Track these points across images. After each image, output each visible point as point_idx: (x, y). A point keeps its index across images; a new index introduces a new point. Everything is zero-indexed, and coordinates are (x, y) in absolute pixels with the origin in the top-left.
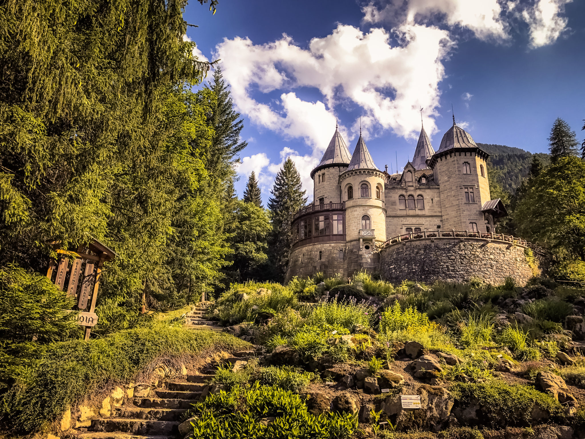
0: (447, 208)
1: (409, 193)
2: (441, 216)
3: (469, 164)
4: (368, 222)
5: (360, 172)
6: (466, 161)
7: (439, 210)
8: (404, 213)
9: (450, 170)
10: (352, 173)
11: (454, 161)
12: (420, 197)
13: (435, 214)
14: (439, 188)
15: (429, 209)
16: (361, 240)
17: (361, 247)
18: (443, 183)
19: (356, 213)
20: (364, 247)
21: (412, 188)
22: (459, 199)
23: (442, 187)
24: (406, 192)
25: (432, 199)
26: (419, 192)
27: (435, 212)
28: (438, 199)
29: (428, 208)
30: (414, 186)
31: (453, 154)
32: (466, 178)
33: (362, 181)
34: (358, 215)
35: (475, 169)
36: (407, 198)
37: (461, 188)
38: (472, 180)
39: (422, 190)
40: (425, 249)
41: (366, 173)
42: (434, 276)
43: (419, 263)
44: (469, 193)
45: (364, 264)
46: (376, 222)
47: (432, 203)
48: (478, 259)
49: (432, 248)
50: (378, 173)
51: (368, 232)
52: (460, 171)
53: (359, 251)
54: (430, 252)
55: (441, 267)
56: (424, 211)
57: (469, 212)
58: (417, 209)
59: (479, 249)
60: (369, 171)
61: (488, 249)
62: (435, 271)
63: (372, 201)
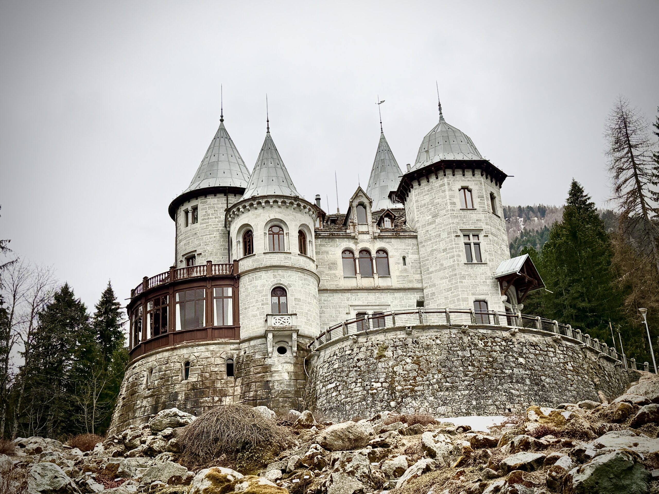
0: (431, 273)
1: (361, 246)
2: (422, 290)
3: (470, 191)
4: (283, 299)
5: (267, 202)
6: (465, 184)
7: (418, 277)
8: (352, 283)
9: (436, 201)
10: (251, 205)
11: (444, 185)
12: (382, 254)
13: (410, 286)
14: (416, 237)
15: (398, 277)
16: (270, 336)
17: (270, 350)
18: (424, 226)
19: (258, 283)
20: (276, 349)
21: (367, 237)
22: (453, 257)
23: (421, 234)
24: (356, 243)
25: (404, 258)
26: (379, 244)
27: (410, 281)
28: (416, 256)
29: (397, 273)
30: (371, 233)
31: (441, 174)
32: (465, 217)
33: (271, 221)
34: (264, 286)
35: (481, 200)
36: (357, 255)
37: (456, 236)
38: (477, 220)
39: (385, 240)
40: (395, 347)
41: (280, 204)
42: (414, 402)
43: (384, 376)
44: (472, 245)
45: (276, 384)
46: (299, 300)
47: (405, 264)
48: (495, 365)
49: (408, 345)
50: (302, 205)
51: (283, 320)
52: (454, 204)
53: (265, 358)
54: (405, 354)
55: (428, 382)
56: (389, 279)
57: (473, 281)
58: (376, 276)
59: (498, 347)
60: (285, 200)
61: (515, 347)
62: (416, 391)
63: (291, 258)
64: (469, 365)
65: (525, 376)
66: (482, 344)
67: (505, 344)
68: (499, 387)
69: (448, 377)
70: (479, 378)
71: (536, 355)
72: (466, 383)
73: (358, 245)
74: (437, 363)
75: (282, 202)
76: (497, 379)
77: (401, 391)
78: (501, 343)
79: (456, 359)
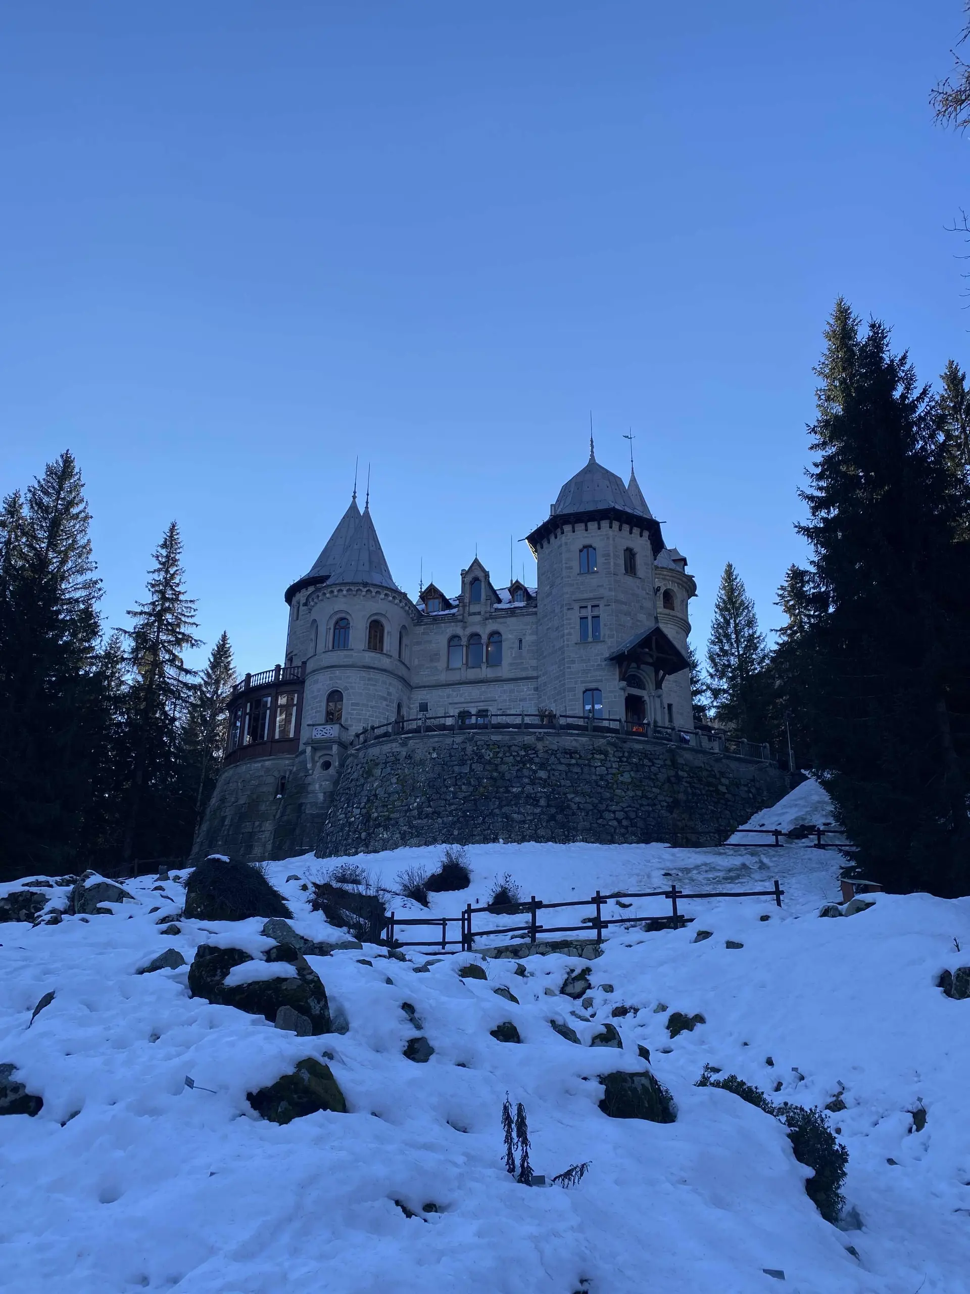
0: (545, 657)
1: (469, 631)
2: (537, 678)
3: (593, 549)
4: (339, 705)
5: (332, 592)
6: (587, 542)
7: (534, 663)
8: (455, 676)
9: (554, 567)
10: (318, 597)
11: (560, 546)
12: (494, 638)
13: (524, 674)
14: (536, 613)
15: (511, 664)
16: (310, 749)
17: (309, 766)
18: (543, 599)
19: (316, 687)
20: (319, 764)
21: (477, 618)
22: (563, 636)
23: (540, 609)
24: (464, 628)
25: (520, 641)
26: (492, 626)
27: (524, 669)
28: (534, 638)
29: (510, 660)
33: (336, 613)
34: (319, 690)
35: (606, 560)
36: (464, 641)
37: (569, 609)
38: (598, 586)
39: (499, 620)
40: (386, 763)
41: (345, 592)
42: (385, 833)
43: (365, 801)
44: (590, 618)
45: (308, 806)
46: (357, 704)
47: (520, 648)
48: (500, 782)
49: (399, 760)
50: (374, 590)
51: (325, 731)
52: (571, 568)
53: (306, 776)
54: (393, 772)
55: (407, 807)
56: (499, 668)
57: (585, 665)
58: (484, 666)
59: (512, 757)
60: (351, 587)
61: (537, 756)
62: (391, 819)
63: (352, 655)
64: (464, 784)
65: (539, 795)
66: (489, 755)
67: (523, 753)
68: (497, 811)
69: (433, 800)
70: (471, 800)
71: (569, 765)
72: (453, 807)
73: (467, 629)
74: (425, 782)
75: (348, 591)
76: (495, 801)
77: (376, 819)
78: (519, 752)
79: (450, 776)
